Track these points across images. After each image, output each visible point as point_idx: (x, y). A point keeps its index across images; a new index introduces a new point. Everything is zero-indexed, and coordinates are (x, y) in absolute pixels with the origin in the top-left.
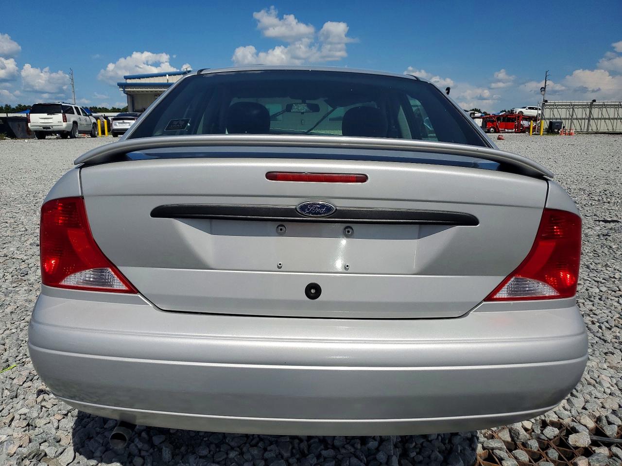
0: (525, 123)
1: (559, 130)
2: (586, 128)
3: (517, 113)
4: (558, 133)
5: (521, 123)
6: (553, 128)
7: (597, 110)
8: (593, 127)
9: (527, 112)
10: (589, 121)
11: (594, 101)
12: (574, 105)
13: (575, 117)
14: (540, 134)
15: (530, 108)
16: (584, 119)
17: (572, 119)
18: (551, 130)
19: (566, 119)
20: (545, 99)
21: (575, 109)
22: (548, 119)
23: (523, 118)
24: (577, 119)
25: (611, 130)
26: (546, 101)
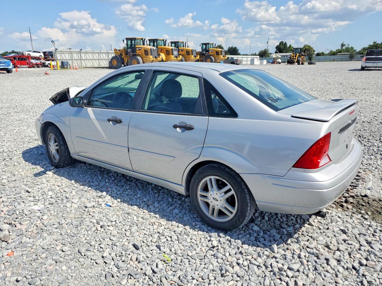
0: (34, 61)
1: (67, 66)
2: (80, 65)
3: (26, 55)
4: (67, 68)
5: (31, 61)
6: (64, 65)
7: (83, 54)
8: (84, 65)
9: (33, 54)
10: (81, 60)
11: (81, 50)
12: (72, 52)
13: (73, 58)
14: (57, 69)
15: (34, 52)
16: (78, 60)
17: (72, 60)
18: (64, 67)
19: (69, 60)
20: (56, 48)
21: (73, 54)
22: (60, 60)
23: (31, 58)
24: (75, 60)
25: (92, 66)
26: (57, 49)
